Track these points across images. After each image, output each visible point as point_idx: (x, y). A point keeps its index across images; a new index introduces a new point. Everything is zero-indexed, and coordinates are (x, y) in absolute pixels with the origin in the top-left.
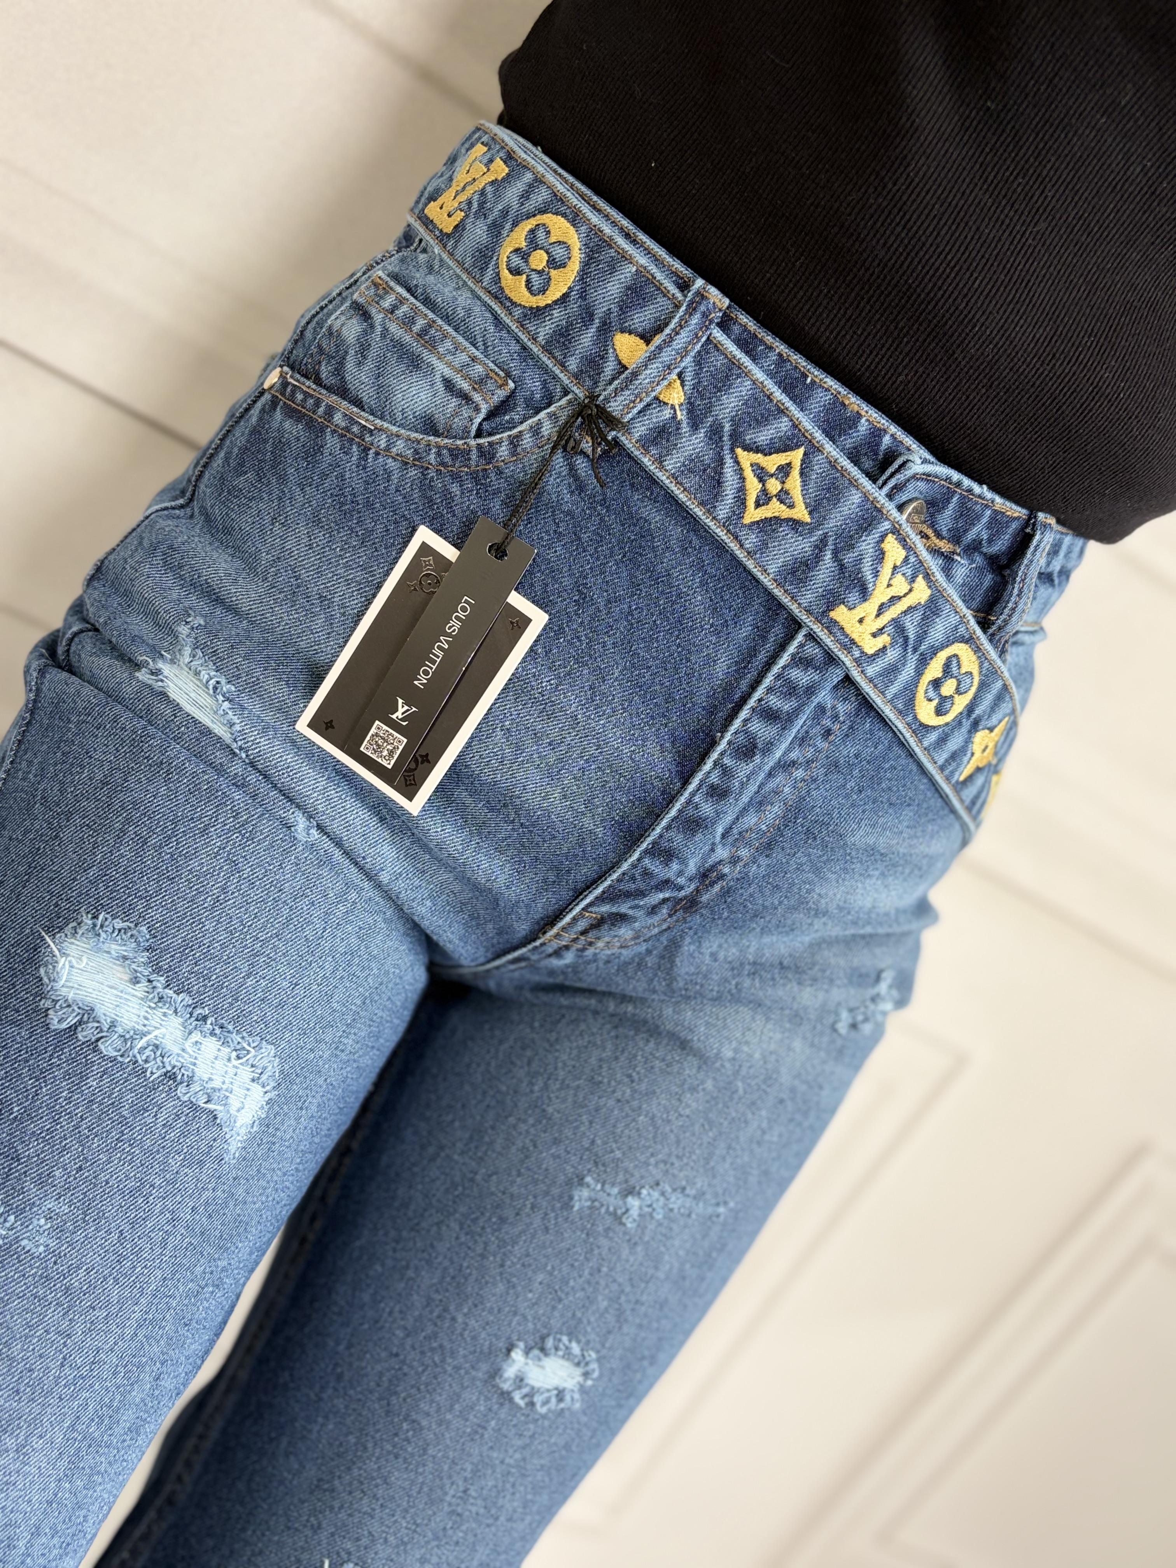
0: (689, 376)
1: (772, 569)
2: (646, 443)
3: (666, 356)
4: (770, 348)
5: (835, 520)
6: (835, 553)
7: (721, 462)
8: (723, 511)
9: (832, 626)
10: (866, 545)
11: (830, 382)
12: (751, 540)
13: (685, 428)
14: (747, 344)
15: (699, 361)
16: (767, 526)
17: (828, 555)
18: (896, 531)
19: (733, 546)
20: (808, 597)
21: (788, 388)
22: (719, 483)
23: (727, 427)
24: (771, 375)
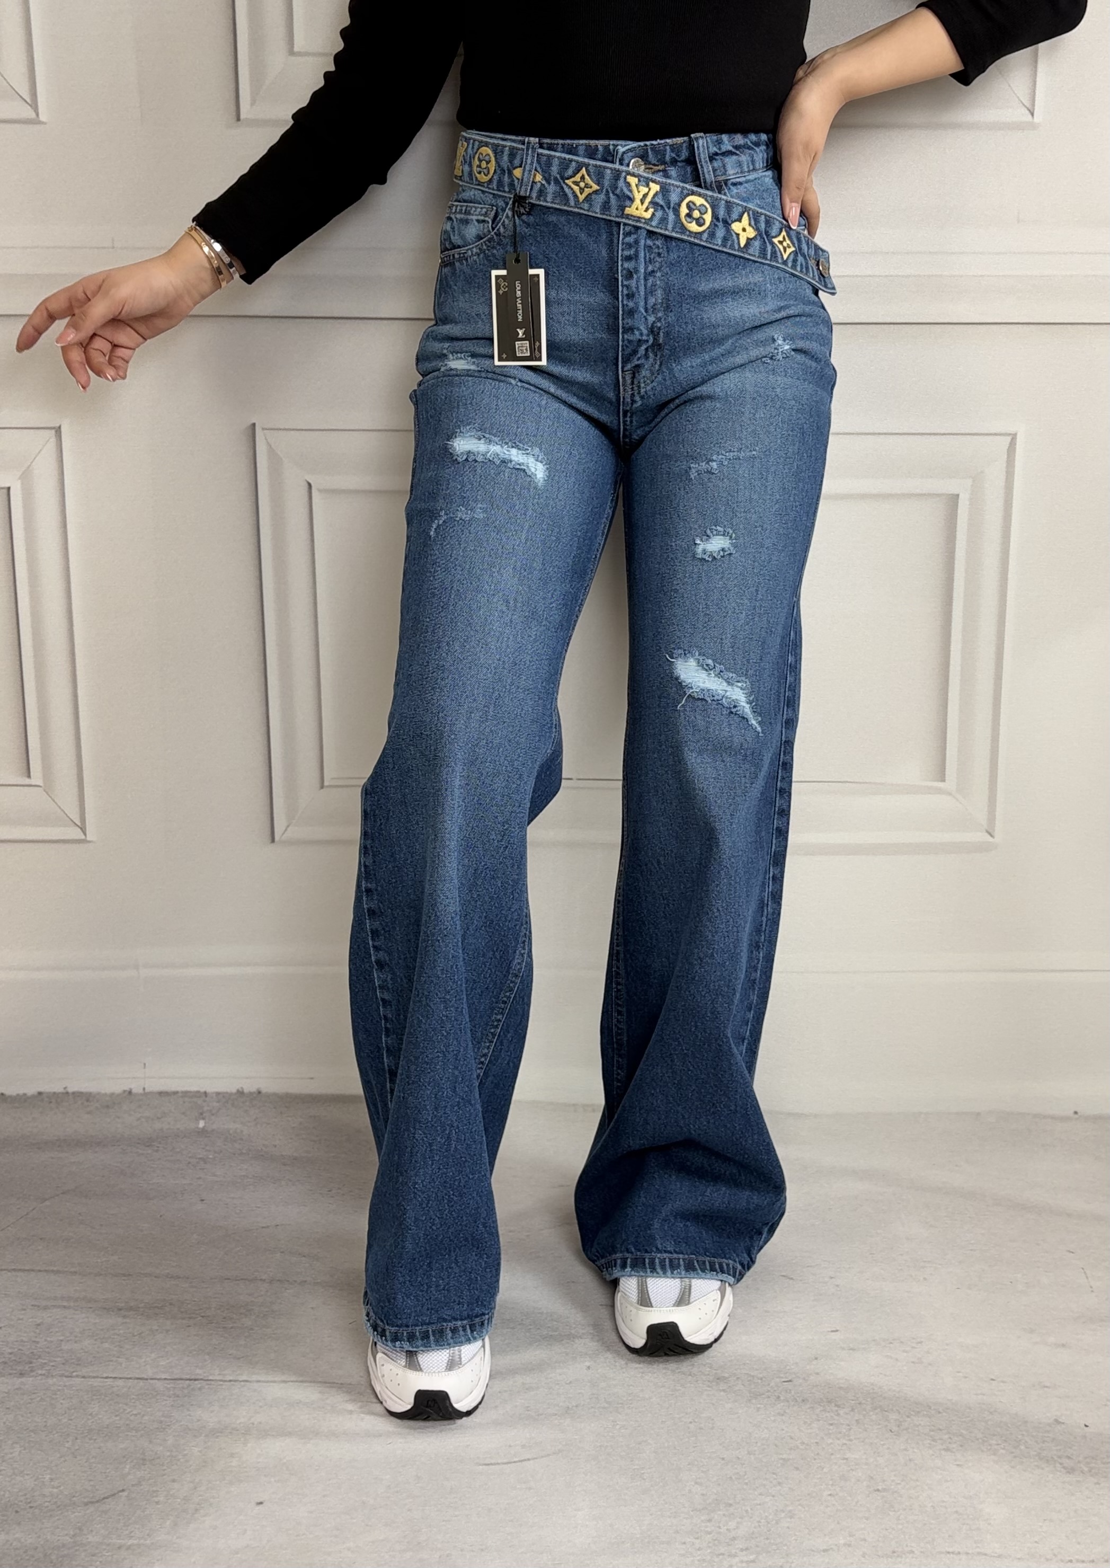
0: (539, 169)
1: (598, 210)
2: (538, 198)
3: (527, 168)
4: (558, 144)
5: (606, 183)
6: (613, 193)
7: (562, 188)
8: (572, 203)
9: (628, 217)
10: (621, 183)
11: (581, 142)
12: (586, 206)
13: (546, 185)
14: (551, 147)
15: (539, 162)
16: (588, 198)
17: (611, 195)
18: (629, 173)
19: (582, 211)
20: (614, 212)
21: (570, 153)
22: (566, 195)
23: (558, 176)
24: (563, 152)
